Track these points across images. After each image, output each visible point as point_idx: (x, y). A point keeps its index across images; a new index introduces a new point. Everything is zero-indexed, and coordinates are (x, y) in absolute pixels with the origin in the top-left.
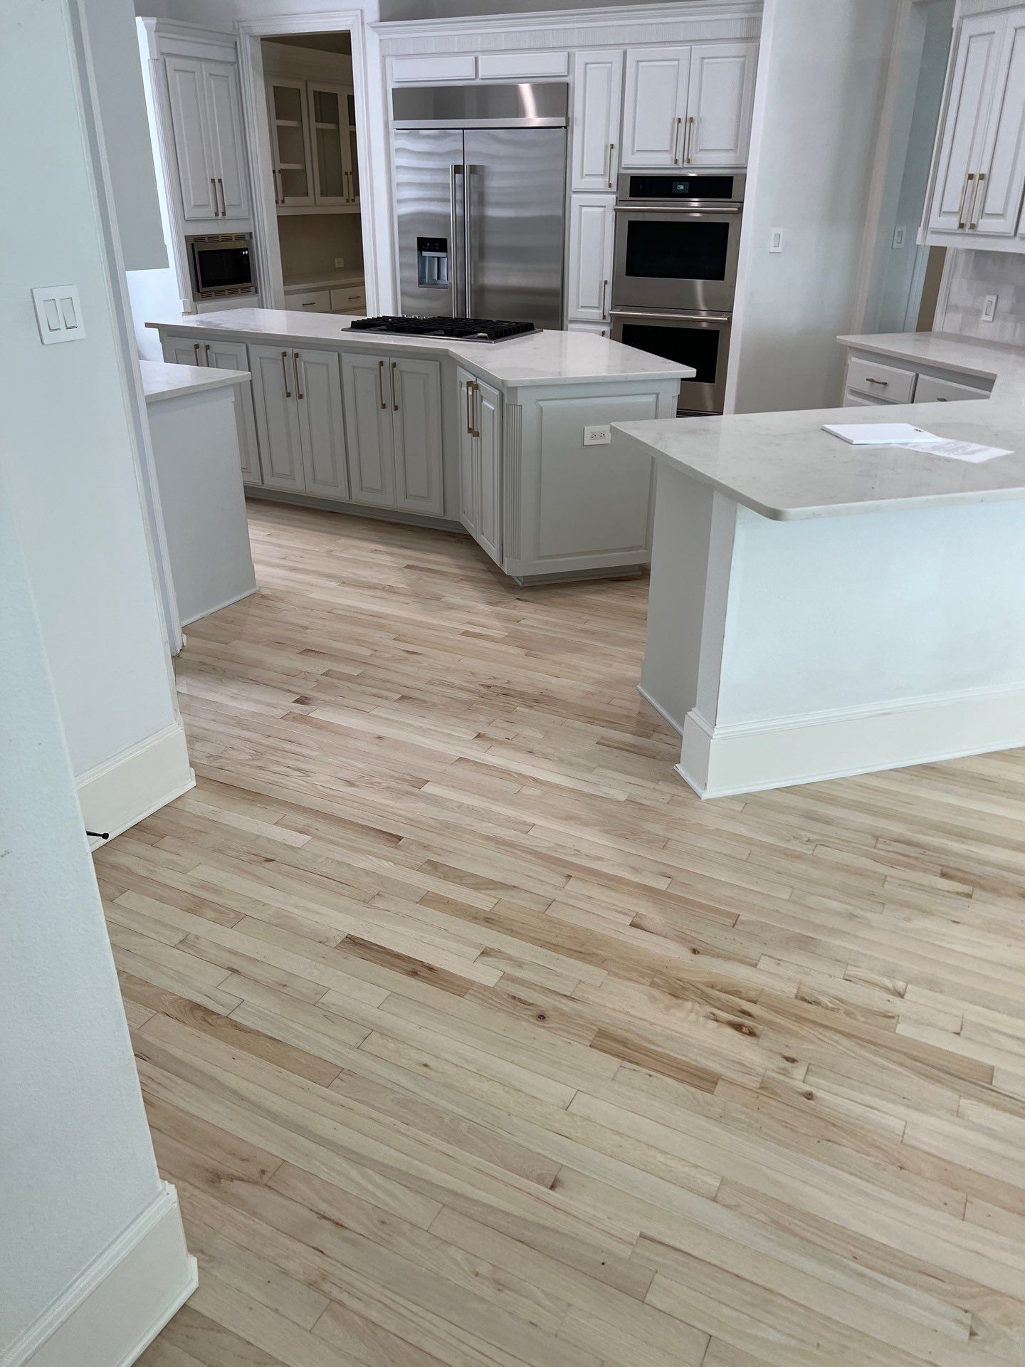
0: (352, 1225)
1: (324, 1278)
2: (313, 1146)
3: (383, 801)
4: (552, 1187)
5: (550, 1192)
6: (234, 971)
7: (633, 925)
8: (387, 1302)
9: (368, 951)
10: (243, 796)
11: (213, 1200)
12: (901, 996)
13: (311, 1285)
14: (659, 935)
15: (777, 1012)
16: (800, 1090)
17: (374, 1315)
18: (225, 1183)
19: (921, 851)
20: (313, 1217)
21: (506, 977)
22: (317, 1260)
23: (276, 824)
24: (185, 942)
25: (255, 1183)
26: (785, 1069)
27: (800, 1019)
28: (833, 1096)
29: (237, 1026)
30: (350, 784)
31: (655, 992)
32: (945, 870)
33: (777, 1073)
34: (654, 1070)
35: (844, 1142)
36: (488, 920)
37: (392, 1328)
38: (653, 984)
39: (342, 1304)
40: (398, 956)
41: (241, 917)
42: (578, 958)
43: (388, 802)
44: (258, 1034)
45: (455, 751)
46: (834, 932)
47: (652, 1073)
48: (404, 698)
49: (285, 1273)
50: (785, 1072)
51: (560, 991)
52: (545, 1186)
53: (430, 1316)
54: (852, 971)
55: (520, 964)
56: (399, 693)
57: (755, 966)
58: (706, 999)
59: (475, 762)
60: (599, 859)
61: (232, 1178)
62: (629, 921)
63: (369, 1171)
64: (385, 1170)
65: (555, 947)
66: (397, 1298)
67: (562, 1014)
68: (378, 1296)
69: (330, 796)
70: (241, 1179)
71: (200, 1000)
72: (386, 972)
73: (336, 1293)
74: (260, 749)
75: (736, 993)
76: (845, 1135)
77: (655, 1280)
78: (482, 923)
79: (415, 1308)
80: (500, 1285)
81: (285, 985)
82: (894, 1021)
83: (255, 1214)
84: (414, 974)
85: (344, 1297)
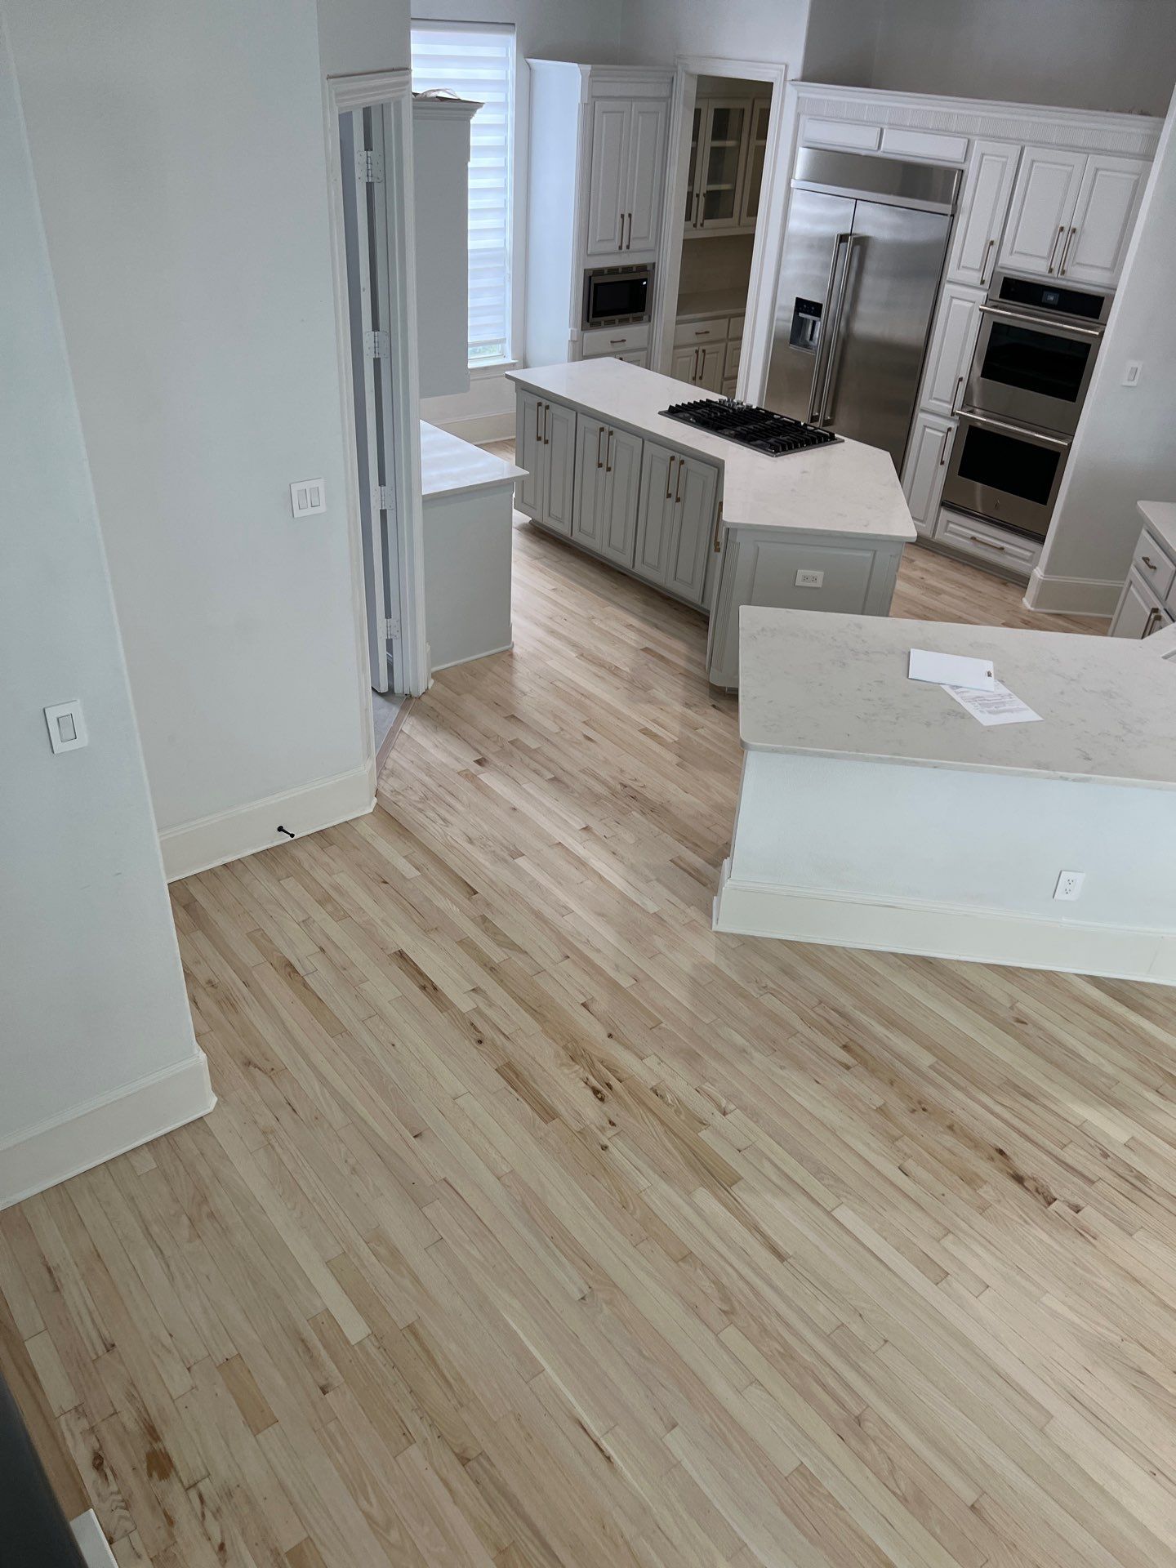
0: (301, 1114)
1: (272, 1132)
2: (306, 1067)
3: (483, 861)
4: (415, 1137)
5: (413, 1139)
6: (322, 950)
7: (584, 1005)
8: (295, 1155)
9: (406, 964)
10: (397, 829)
11: (241, 1074)
12: (725, 1114)
13: (264, 1133)
14: (595, 1017)
15: (629, 1093)
16: (602, 1143)
17: (285, 1158)
18: (251, 1068)
19: (846, 1023)
20: (284, 1102)
21: (477, 1010)
22: (274, 1122)
23: (405, 857)
24: (306, 923)
25: (266, 1073)
26: (603, 1128)
27: (642, 1103)
28: (620, 1153)
29: (305, 985)
30: (470, 841)
31: (562, 1053)
32: (851, 1044)
33: (597, 1127)
34: (523, 1098)
35: (603, 1180)
36: (492, 969)
37: (289, 1168)
38: (565, 1048)
39: (273, 1147)
40: (421, 974)
41: (347, 916)
42: (531, 1014)
43: (487, 864)
44: (314, 993)
45: (559, 835)
46: (718, 1056)
47: (520, 1099)
48: (555, 780)
49: (256, 1122)
50: (602, 1129)
51: (503, 1030)
52: (412, 1134)
53: (310, 1170)
54: (707, 1087)
55: (491, 1004)
56: (553, 773)
57: (642, 1059)
58: (591, 1067)
59: (568, 849)
60: (598, 951)
61: (256, 1066)
62: (583, 1000)
63: (326, 1091)
64: (334, 1093)
65: (521, 1001)
66: (301, 1157)
67: (494, 1045)
68: (292, 1151)
69: (452, 846)
70: (259, 1069)
71: (294, 961)
72: (408, 981)
73: (273, 1141)
74: (430, 795)
75: (613, 1072)
76: (606, 1177)
77: (435, 1202)
78: (487, 970)
79: (306, 1164)
80: (354, 1170)
81: (345, 969)
82: (704, 1127)
83: (257, 1088)
84: (424, 988)
85: (276, 1145)
